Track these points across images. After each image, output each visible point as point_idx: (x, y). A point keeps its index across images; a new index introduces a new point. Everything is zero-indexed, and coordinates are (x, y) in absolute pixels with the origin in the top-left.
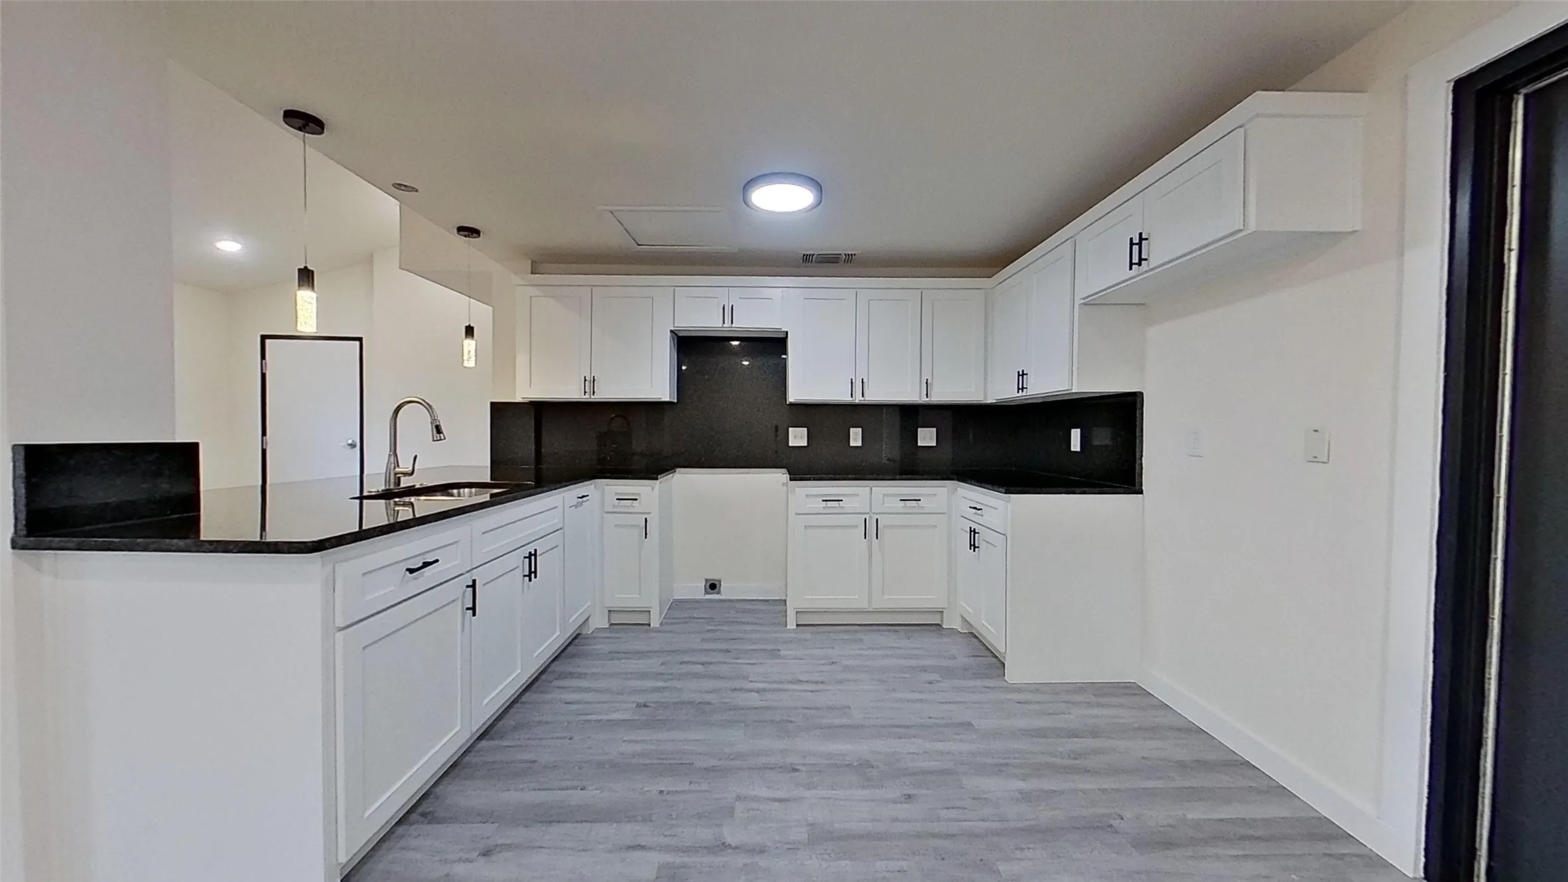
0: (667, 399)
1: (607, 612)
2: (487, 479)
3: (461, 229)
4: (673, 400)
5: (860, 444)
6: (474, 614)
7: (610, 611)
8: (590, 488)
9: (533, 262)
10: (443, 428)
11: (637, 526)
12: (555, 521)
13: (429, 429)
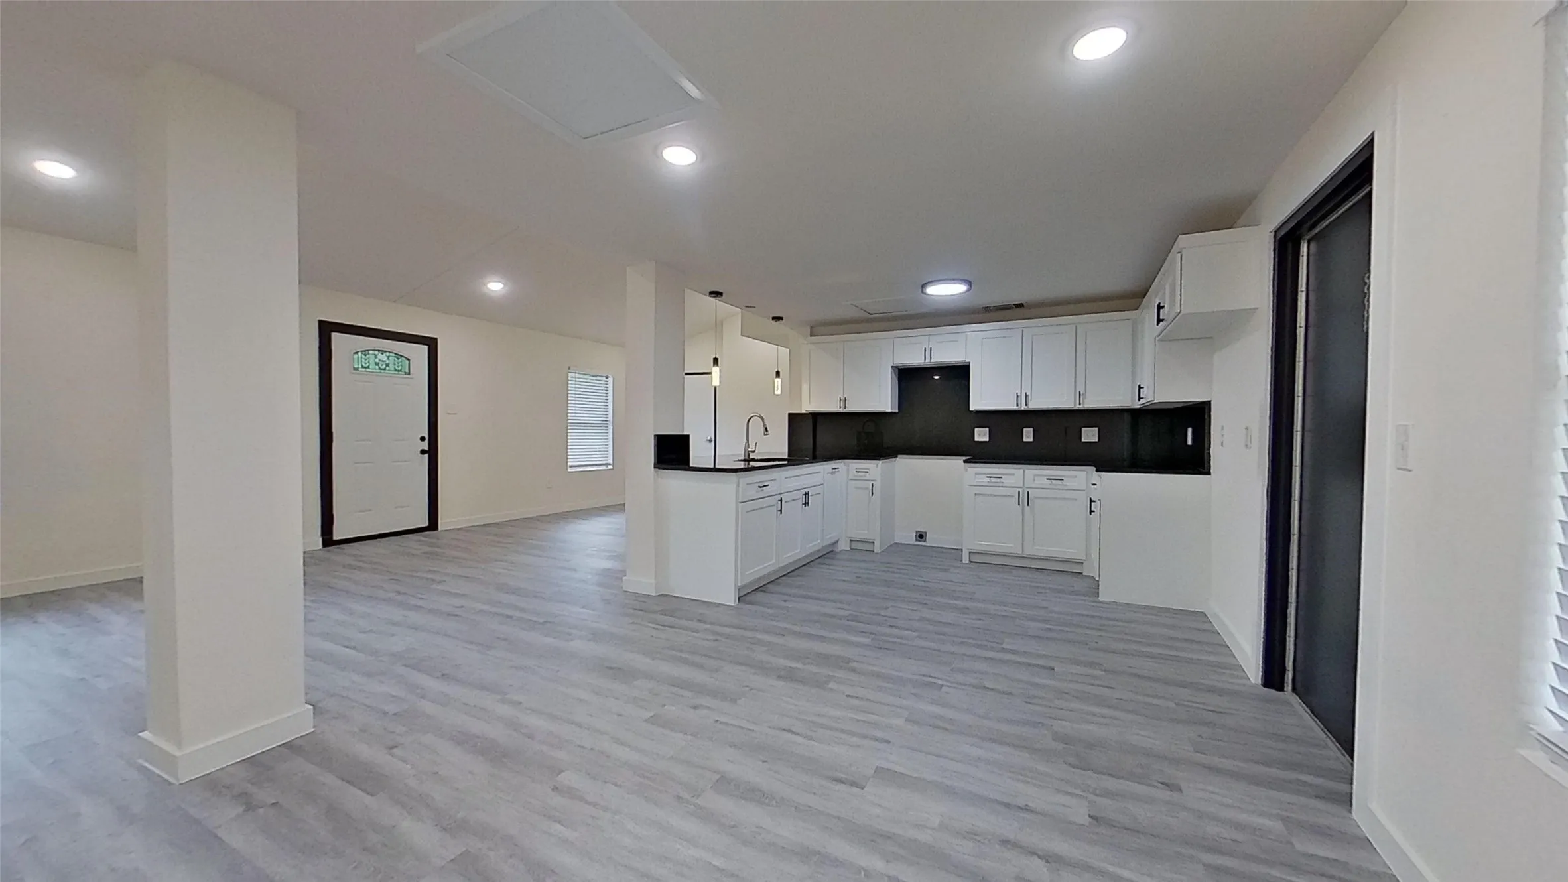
0: (890, 411)
1: (849, 541)
2: (786, 457)
3: (774, 318)
4: (894, 411)
5: (1031, 440)
6: (781, 513)
7: (851, 540)
8: (841, 464)
9: (811, 328)
10: (768, 429)
11: (867, 489)
12: (818, 479)
13: (763, 429)
